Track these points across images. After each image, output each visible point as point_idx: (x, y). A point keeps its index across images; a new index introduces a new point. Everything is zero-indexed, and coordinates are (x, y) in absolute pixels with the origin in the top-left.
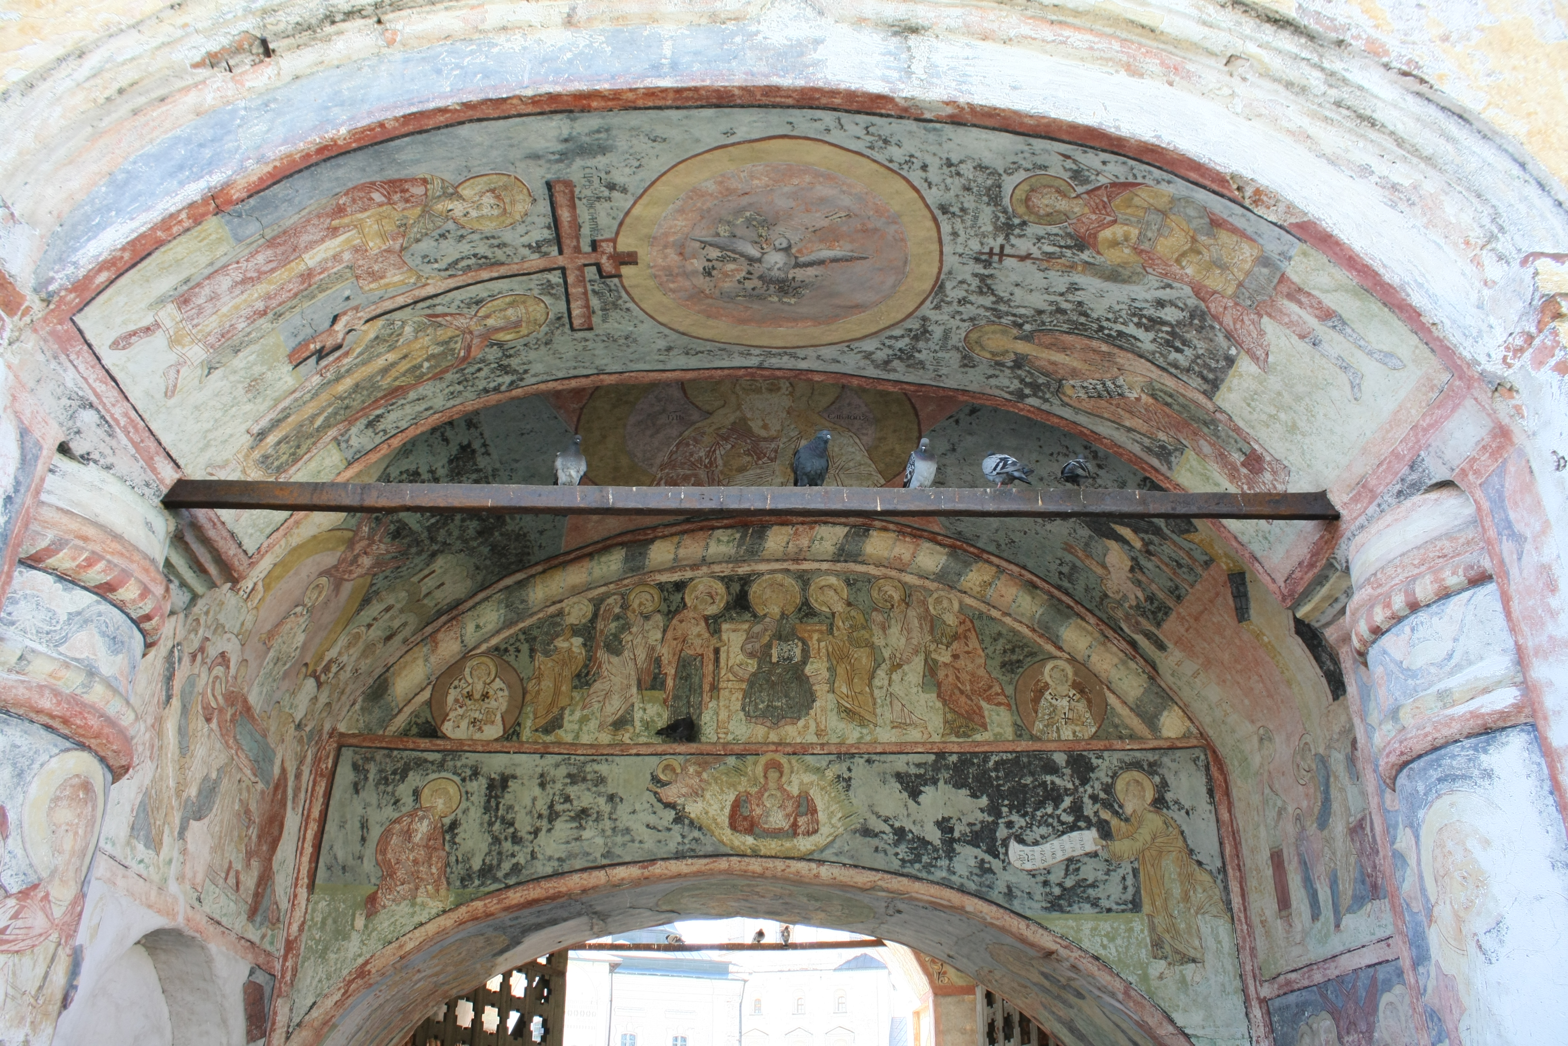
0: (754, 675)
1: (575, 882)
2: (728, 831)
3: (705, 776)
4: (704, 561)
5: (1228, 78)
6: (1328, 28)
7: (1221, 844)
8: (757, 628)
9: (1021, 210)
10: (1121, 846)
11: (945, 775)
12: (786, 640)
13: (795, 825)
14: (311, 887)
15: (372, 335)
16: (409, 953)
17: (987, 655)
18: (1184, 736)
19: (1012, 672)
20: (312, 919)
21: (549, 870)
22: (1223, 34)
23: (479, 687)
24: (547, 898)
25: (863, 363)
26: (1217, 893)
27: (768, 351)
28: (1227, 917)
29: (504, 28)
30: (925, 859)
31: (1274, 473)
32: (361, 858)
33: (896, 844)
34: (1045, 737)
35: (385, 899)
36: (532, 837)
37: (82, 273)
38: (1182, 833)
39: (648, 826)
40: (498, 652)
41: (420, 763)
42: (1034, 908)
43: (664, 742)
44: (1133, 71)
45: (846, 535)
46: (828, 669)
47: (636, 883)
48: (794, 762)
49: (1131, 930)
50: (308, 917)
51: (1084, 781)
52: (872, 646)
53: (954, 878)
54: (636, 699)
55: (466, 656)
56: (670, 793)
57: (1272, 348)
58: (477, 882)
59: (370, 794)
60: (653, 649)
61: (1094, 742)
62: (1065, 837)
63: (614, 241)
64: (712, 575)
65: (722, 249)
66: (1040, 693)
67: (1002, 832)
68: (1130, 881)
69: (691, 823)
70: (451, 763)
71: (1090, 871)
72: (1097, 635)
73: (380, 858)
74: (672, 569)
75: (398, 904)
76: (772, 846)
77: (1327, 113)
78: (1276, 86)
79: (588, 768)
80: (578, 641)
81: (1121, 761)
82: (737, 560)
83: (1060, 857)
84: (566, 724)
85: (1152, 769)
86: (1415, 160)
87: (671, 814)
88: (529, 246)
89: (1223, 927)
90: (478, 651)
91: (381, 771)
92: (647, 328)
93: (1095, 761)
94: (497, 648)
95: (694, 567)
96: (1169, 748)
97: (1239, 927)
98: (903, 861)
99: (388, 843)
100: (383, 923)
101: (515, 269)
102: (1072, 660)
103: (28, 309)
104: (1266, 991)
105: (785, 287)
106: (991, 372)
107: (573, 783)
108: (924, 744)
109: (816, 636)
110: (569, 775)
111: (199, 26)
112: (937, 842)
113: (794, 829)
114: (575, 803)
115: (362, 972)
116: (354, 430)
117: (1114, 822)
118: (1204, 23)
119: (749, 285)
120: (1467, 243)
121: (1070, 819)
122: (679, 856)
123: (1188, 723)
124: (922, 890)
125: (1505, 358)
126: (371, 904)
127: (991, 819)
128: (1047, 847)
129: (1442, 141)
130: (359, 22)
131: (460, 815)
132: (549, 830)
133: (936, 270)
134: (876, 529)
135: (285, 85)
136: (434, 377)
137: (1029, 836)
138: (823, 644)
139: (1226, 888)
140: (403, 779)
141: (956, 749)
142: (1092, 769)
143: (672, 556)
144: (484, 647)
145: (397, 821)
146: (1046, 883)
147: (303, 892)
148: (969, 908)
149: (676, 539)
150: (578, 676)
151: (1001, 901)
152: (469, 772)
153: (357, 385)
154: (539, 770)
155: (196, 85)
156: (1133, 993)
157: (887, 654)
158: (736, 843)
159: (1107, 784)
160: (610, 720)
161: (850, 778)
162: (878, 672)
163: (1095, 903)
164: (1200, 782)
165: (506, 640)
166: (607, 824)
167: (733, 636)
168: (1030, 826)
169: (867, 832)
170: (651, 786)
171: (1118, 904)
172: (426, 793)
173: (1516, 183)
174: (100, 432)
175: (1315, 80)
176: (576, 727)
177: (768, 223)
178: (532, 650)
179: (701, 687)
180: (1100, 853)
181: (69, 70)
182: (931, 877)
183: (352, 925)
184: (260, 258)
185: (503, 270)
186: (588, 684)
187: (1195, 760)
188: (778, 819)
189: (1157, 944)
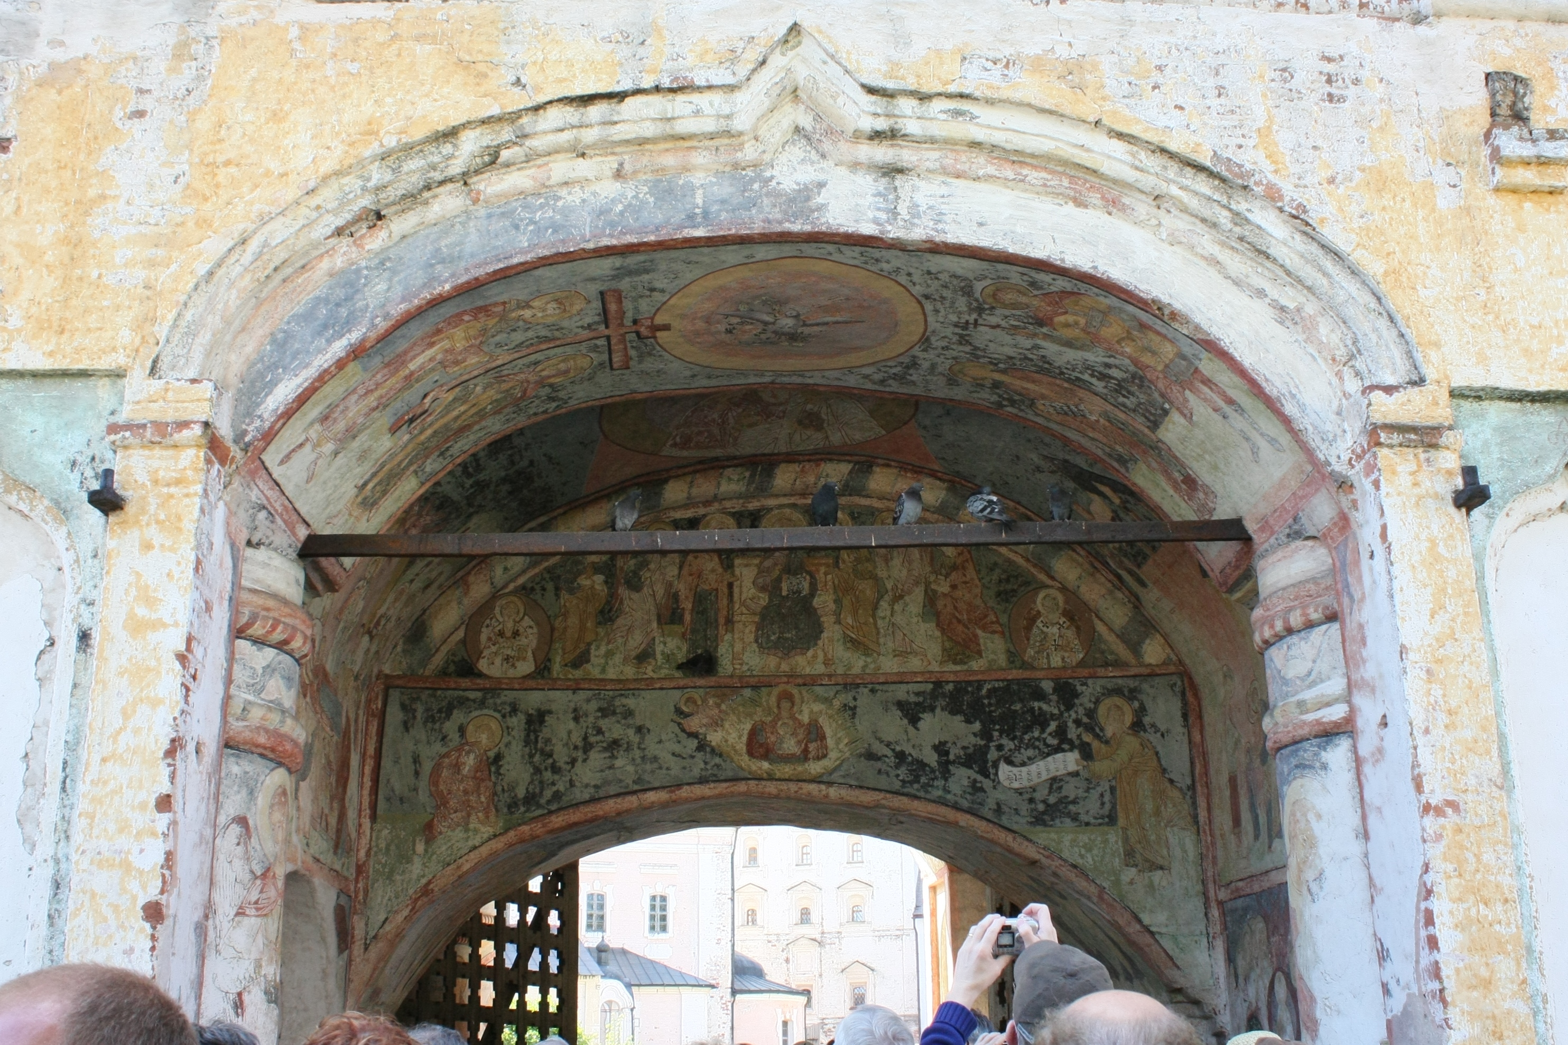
0: (766, 608)
1: (610, 806)
2: (746, 757)
3: (723, 707)
4: (716, 498)
5: (1156, 210)
6: (1236, 175)
7: (1192, 763)
8: (768, 563)
9: (990, 300)
10: (1100, 766)
11: (942, 702)
12: (795, 574)
13: (806, 751)
14: (374, 817)
15: (451, 398)
16: (466, 872)
17: (984, 586)
18: (1164, 663)
19: (1007, 601)
20: (377, 846)
21: (587, 796)
22: (1151, 178)
23: (510, 625)
24: (586, 821)
25: (861, 381)
26: (1186, 807)
27: (780, 374)
28: (1194, 829)
29: (566, 183)
30: (923, 780)
31: (1206, 494)
32: (416, 790)
33: (897, 766)
34: (1036, 664)
35: (441, 826)
36: (569, 767)
37: (267, 425)
38: (1157, 753)
39: (673, 754)
40: (526, 591)
41: (463, 702)
42: (1021, 823)
43: (686, 676)
44: (1080, 203)
45: (851, 472)
46: (835, 601)
47: (664, 805)
48: (805, 694)
49: (1106, 841)
50: (373, 844)
51: (1069, 707)
52: (875, 578)
53: (949, 797)
54: (656, 634)
55: (495, 596)
56: (694, 724)
57: (1195, 412)
58: (522, 809)
59: (419, 732)
60: (670, 585)
61: (1079, 670)
62: (1050, 759)
63: (652, 319)
64: (724, 511)
65: (741, 317)
66: (1032, 621)
67: (993, 755)
68: (1107, 798)
69: (713, 751)
70: (491, 701)
71: (1070, 790)
72: (1087, 566)
73: (433, 789)
74: (685, 506)
75: (453, 830)
76: (787, 770)
77: (1234, 244)
78: (1193, 219)
79: (617, 703)
80: (599, 578)
81: (1104, 687)
82: (747, 497)
83: (1045, 776)
84: (593, 659)
85: (1132, 695)
86: (1300, 287)
87: (694, 743)
88: (582, 327)
89: (1189, 841)
90: (507, 591)
91: (427, 710)
92: (676, 365)
93: (1079, 688)
94: (523, 587)
95: (707, 503)
96: (1149, 675)
97: (1203, 838)
98: (903, 781)
99: (440, 776)
100: (441, 848)
101: (569, 340)
102: (1064, 589)
103: (233, 457)
104: (1223, 895)
105: (793, 337)
106: (972, 389)
107: (604, 716)
108: (922, 673)
109: (823, 569)
110: (600, 709)
111: (329, 207)
112: (934, 764)
113: (805, 756)
114: (607, 735)
115: (426, 891)
116: (429, 461)
117: (1095, 744)
118: (1137, 168)
119: (763, 336)
120: (1334, 360)
121: (1055, 742)
122: (702, 781)
123: (1168, 650)
124: (920, 808)
125: (1351, 459)
126: (429, 831)
127: (983, 743)
128: (1033, 768)
129: (1320, 275)
130: (450, 186)
131: (503, 748)
132: (585, 761)
133: (922, 330)
134: (878, 465)
135: (396, 244)
136: (495, 413)
137: (1018, 758)
138: (829, 577)
139: (1194, 804)
140: (448, 717)
141: (952, 678)
142: (1077, 695)
143: (685, 495)
144: (511, 587)
145: (447, 755)
146: (1031, 800)
147: (366, 823)
148: (962, 823)
149: (689, 479)
150: (602, 612)
151: (990, 816)
152: (508, 709)
153: (435, 432)
154: (572, 705)
155: (327, 252)
156: (1106, 897)
157: (889, 585)
158: (754, 768)
159: (1090, 710)
160: (634, 654)
161: (855, 707)
162: (882, 603)
163: (1075, 818)
164: (1175, 707)
165: (532, 579)
166: (637, 753)
167: (745, 571)
168: (1018, 749)
169: (871, 756)
170: (675, 717)
171: (1095, 818)
172: (470, 728)
173: (1372, 316)
174: (267, 523)
175: (1224, 218)
176: (603, 661)
177: (783, 302)
178: (557, 589)
179: (716, 621)
180: (1081, 773)
181: (237, 256)
182: (928, 796)
183: (414, 850)
184: (379, 376)
185: (558, 343)
186: (612, 620)
187: (1173, 686)
188: (791, 746)
189: (1129, 854)
